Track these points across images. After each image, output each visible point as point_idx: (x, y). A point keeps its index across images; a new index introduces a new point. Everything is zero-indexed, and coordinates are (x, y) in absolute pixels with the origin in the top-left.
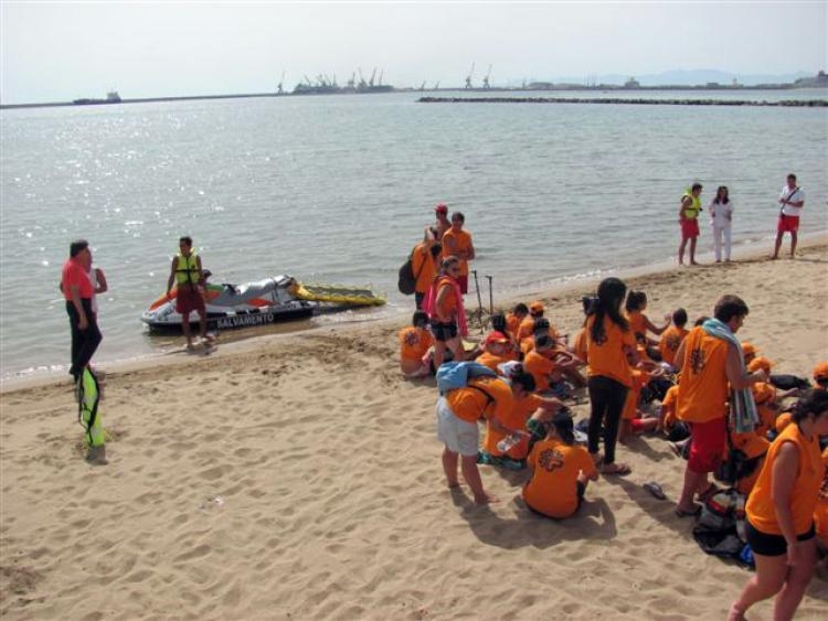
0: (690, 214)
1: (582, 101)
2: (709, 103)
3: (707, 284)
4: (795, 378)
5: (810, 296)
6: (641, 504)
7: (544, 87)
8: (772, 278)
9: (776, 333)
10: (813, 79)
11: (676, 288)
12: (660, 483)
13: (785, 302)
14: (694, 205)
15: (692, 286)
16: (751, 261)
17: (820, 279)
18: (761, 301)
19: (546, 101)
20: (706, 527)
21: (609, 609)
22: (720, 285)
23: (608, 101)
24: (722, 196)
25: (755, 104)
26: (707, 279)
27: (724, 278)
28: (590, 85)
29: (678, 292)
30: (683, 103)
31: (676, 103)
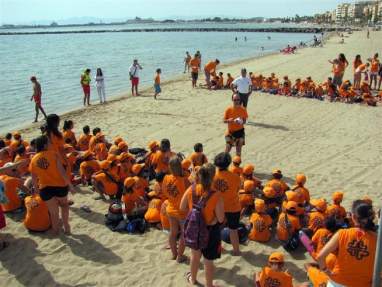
0: (85, 83)
1: (30, 34)
2: (91, 32)
3: (97, 113)
4: (139, 149)
5: (141, 113)
6: (81, 216)
7: (10, 27)
8: (125, 107)
9: (129, 131)
10: (133, 20)
11: (83, 117)
12: (88, 205)
13: (131, 117)
14: (87, 78)
15: (90, 115)
16: (116, 101)
17: (145, 105)
18: (121, 118)
19: (12, 34)
20: (111, 220)
21: (75, 266)
22: (103, 113)
23: (43, 33)
24: (100, 73)
25: (111, 31)
26: (97, 111)
27: (104, 109)
28: (34, 25)
29: (85, 118)
30: (79, 32)
31: (76, 32)
